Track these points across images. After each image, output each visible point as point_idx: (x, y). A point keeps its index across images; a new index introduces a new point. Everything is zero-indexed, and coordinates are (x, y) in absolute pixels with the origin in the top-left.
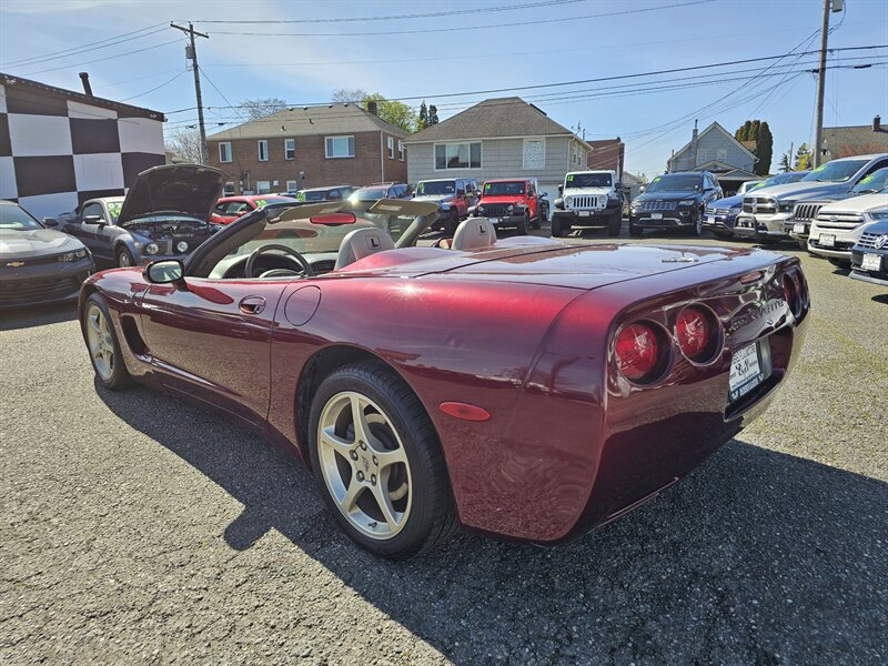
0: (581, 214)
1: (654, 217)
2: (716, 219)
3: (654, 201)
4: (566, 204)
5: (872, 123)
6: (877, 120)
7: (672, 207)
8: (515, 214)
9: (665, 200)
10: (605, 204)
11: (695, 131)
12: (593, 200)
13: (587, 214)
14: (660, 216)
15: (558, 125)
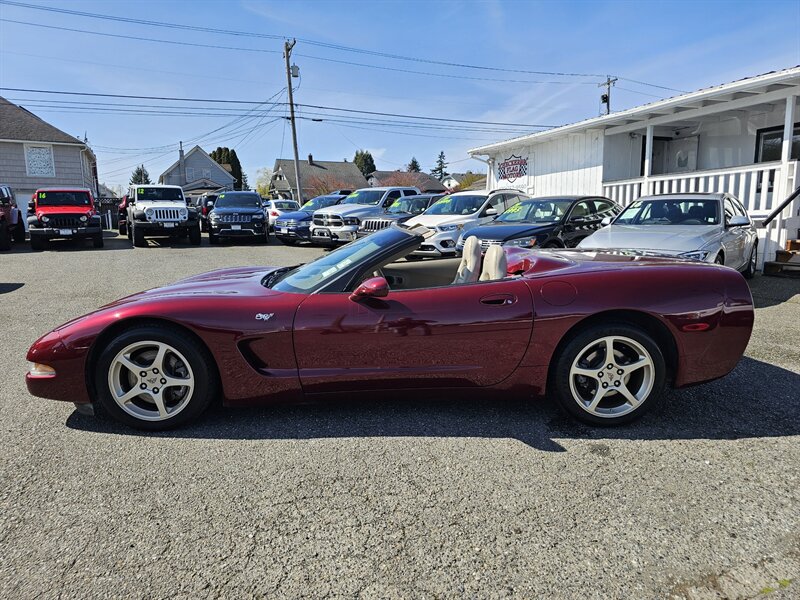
0: (166, 225)
1: (234, 228)
2: (289, 230)
3: (231, 214)
4: (147, 216)
5: (307, 159)
6: (310, 157)
7: (247, 220)
8: (89, 225)
9: (240, 214)
10: (186, 215)
11: (181, 152)
12: (175, 213)
13: (172, 225)
14: (239, 228)
15: (65, 134)
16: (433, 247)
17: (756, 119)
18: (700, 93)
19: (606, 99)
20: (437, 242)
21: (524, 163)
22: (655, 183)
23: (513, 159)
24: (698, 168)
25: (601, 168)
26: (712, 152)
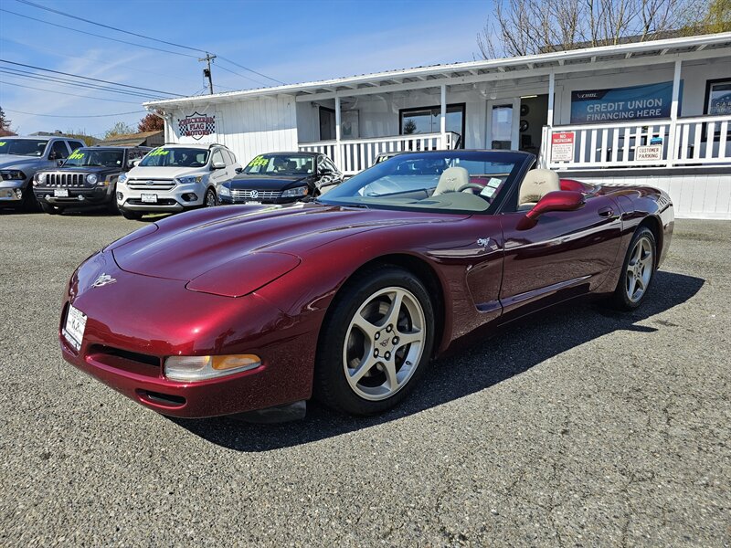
16: (173, 201)
17: (397, 101)
18: (387, 74)
19: (207, 73)
20: (177, 195)
21: (211, 121)
22: (345, 146)
23: (196, 116)
24: (360, 136)
25: (296, 130)
26: (368, 124)
